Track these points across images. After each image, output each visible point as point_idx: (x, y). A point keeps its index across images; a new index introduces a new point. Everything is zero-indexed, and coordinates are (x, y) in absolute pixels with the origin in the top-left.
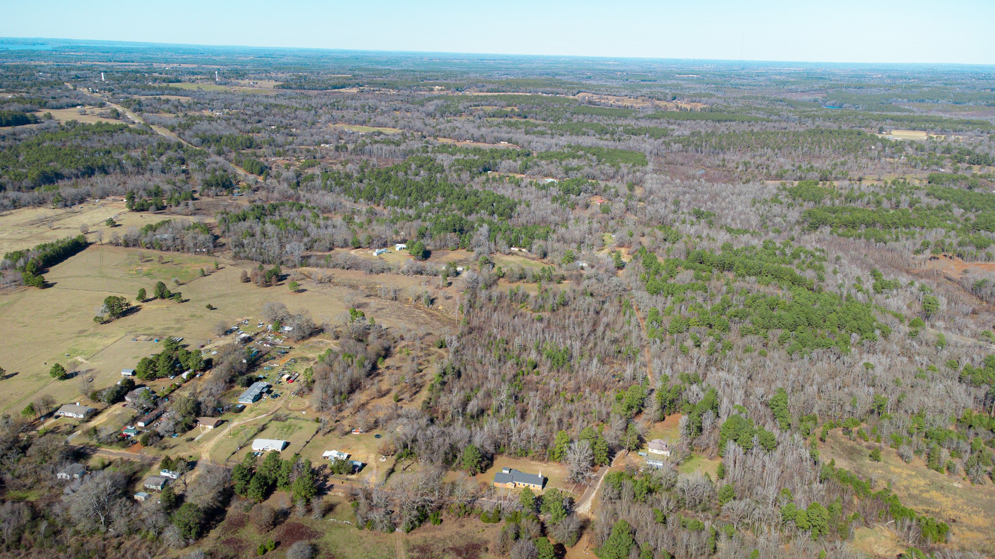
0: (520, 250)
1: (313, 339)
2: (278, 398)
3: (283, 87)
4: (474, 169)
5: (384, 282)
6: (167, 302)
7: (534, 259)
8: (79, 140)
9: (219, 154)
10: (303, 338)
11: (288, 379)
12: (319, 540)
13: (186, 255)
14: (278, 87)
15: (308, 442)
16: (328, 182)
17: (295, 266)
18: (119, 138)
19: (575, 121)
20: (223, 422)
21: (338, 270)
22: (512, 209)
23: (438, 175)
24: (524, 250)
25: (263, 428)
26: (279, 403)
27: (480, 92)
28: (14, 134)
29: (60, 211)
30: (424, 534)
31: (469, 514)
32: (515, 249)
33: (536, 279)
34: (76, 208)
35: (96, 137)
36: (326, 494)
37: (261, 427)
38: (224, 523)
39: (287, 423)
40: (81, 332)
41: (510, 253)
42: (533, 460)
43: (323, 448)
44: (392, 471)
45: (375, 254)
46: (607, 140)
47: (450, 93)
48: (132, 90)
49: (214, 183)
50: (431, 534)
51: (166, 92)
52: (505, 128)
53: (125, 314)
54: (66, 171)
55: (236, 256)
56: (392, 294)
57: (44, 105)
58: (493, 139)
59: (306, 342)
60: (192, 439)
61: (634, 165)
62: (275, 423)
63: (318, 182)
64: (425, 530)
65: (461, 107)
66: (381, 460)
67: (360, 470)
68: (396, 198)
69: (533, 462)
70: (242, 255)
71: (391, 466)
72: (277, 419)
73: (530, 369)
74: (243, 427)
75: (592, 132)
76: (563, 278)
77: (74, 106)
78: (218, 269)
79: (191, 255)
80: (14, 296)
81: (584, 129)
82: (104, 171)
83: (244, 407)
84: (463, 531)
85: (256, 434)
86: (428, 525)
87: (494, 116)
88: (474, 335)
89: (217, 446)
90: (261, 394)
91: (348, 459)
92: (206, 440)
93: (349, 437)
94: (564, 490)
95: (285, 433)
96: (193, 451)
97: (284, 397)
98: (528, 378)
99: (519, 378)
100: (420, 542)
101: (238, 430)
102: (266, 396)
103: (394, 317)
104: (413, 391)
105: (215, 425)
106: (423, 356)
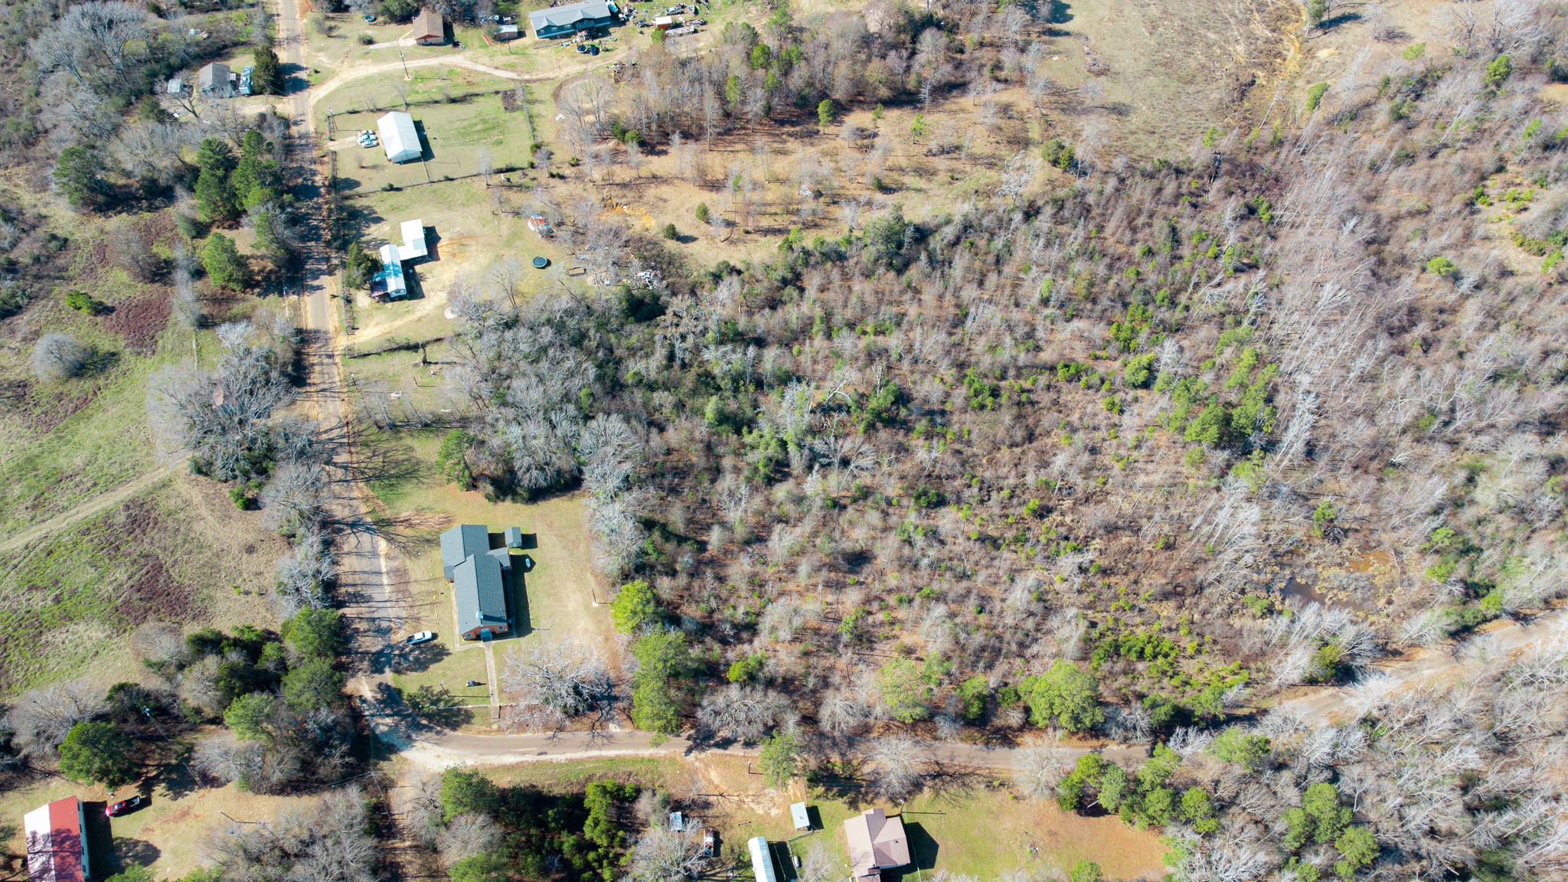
2: (590, 56)
12: (132, 359)
15: (448, 179)
20: (447, 41)
25: (464, 98)
26: (576, 65)
30: (202, 498)
36: (281, 294)
37: (462, 92)
39: (508, 115)
43: (442, 207)
44: (413, 348)
50: (204, 511)
60: (370, 42)
62: (494, 104)
64: (213, 497)
66: (448, 313)
67: (386, 298)
71: (414, 338)
72: (509, 97)
74: (451, 72)
83: (518, 36)
85: (436, 102)
88: (1217, 184)
89: (369, 80)
90: (577, 27)
91: (408, 266)
92: (380, 58)
93: (507, 222)
94: (493, 687)
95: (466, 135)
96: (335, 65)
97: (596, 62)
98: (1072, 395)
99: (1043, 380)
100: (166, 503)
101: (436, 74)
102: (579, 38)
103: (1154, 11)
104: (780, 222)
105: (426, 41)
106: (974, 159)
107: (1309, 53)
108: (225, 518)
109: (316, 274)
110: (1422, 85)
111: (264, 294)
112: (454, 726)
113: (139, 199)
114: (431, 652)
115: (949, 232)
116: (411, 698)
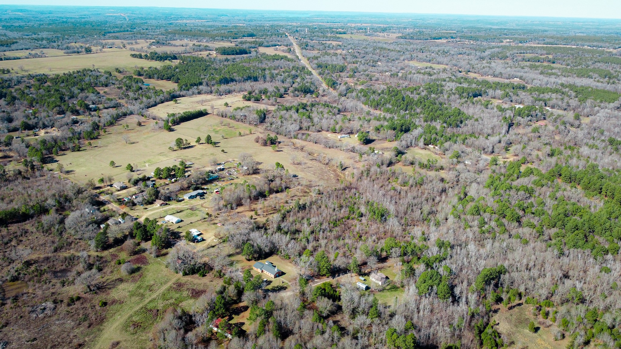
0: (434, 148)
1: (254, 176)
2: (203, 200)
3: (402, 37)
4: (465, 94)
5: (330, 153)
6: (210, 145)
7: (436, 154)
8: (257, 64)
9: (320, 74)
10: (249, 174)
11: (216, 192)
12: (145, 266)
13: (244, 125)
14: (398, 37)
15: (192, 223)
16: (359, 94)
17: (291, 138)
18: (277, 63)
19: (591, 67)
20: (167, 204)
21: (311, 143)
22: (461, 122)
23: (433, 96)
24: (436, 148)
25: (181, 212)
26: (202, 202)
27: (538, 44)
28: (234, 59)
29: (215, 97)
30: (189, 279)
31: (221, 277)
32: (431, 146)
33: (422, 166)
34: (223, 97)
35: (266, 62)
37: (179, 211)
38: (119, 247)
39: (194, 212)
40: (161, 153)
41: (425, 149)
42: (290, 262)
43: (194, 227)
44: (213, 247)
45: (339, 137)
46: (602, 82)
47: (513, 44)
48: (314, 38)
49: (300, 89)
50: (193, 280)
51: (332, 39)
52: (526, 69)
53: (185, 148)
54: (237, 78)
55: (266, 129)
56: (327, 161)
57: (261, 45)
58: (507, 76)
59: (249, 176)
60: (146, 209)
61: (601, 102)
62: (189, 211)
63: (354, 94)
64: (193, 278)
65: (508, 54)
66: (215, 240)
67: (198, 242)
68: (390, 107)
69: (289, 264)
70: (269, 128)
71: (213, 244)
72: (191, 209)
73: (356, 216)
74: (173, 209)
75: (596, 75)
76: (442, 168)
77: (275, 46)
78: (251, 133)
79: (247, 125)
80: (156, 133)
81: (591, 73)
82: (256, 79)
83: (184, 200)
84: (208, 283)
85: (173, 213)
86: (197, 275)
87: (529, 61)
88: (347, 191)
89: (153, 214)
90: (196, 196)
91: (199, 235)
92: (151, 210)
93: (213, 226)
94: (287, 282)
95: (187, 216)
96: (142, 214)
97: (206, 200)
98: (350, 221)
99: (344, 220)
100: (183, 282)
101: (169, 210)
102: (198, 197)
103: (312, 173)
104: (272, 212)
105: (161, 205)
106: (301, 196)
107: (344, 174)
108: (199, 279)
109: (175, 243)
110: (369, 170)
111: (167, 248)
112: (285, 289)
113: (114, 245)
114: (269, 282)
115: (308, 204)
116: (272, 289)
